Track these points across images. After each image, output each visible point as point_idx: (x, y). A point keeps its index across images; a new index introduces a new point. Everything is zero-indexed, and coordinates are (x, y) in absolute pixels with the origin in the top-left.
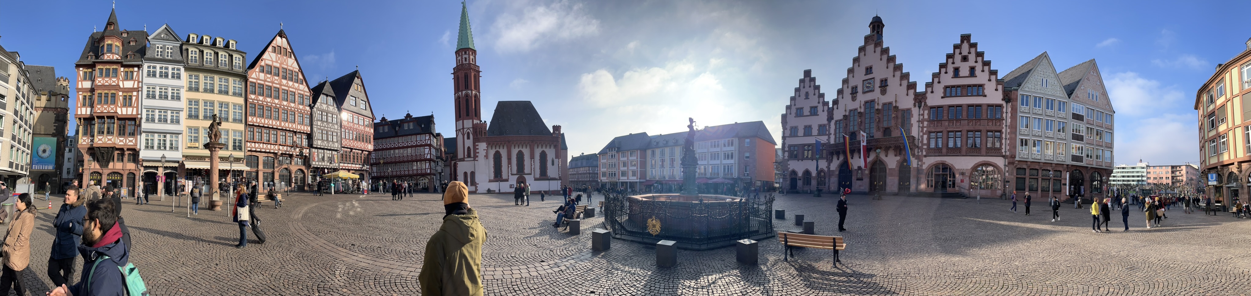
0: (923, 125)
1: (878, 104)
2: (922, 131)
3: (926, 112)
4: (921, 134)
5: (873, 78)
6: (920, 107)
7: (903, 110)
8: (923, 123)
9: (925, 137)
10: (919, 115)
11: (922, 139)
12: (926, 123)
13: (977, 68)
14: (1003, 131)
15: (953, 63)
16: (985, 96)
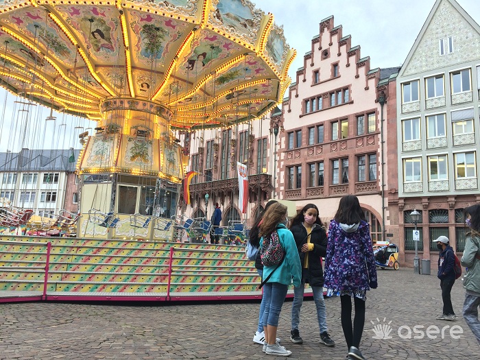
0: (280, 158)
2: (279, 166)
3: (284, 139)
4: (278, 170)
6: (276, 134)
7: (260, 139)
8: (280, 155)
9: (283, 173)
10: (276, 144)
11: (279, 177)
12: (283, 155)
13: (340, 64)
14: (379, 151)
15: (312, 65)
16: (352, 102)
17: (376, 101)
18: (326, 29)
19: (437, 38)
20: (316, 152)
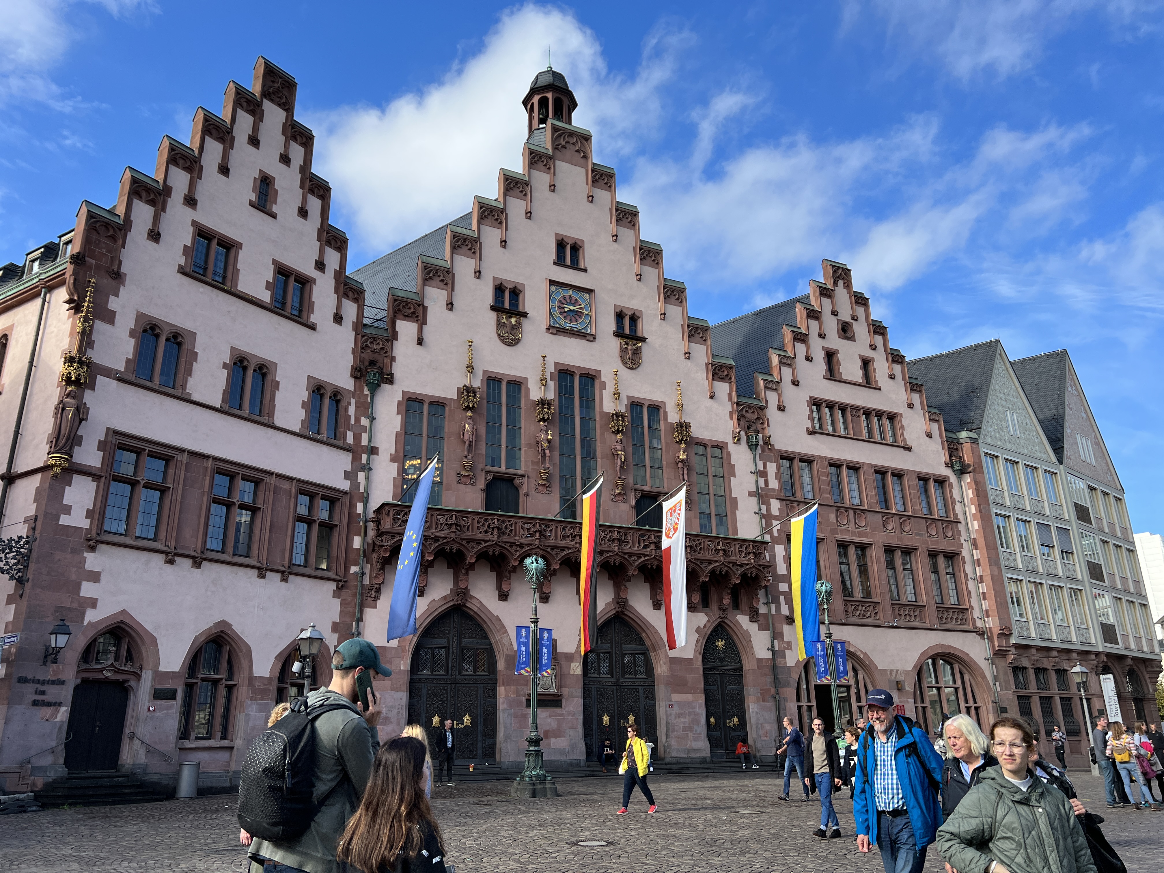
0: (769, 509)
1: (617, 395)
2: (769, 530)
3: (772, 468)
4: (768, 540)
5: (590, 291)
6: (753, 447)
7: (702, 444)
10: (754, 473)
11: (774, 559)
12: (775, 506)
13: (876, 365)
14: (965, 553)
15: (822, 336)
16: (908, 449)
17: (947, 465)
18: (841, 283)
19: (1003, 406)
20: (856, 523)
